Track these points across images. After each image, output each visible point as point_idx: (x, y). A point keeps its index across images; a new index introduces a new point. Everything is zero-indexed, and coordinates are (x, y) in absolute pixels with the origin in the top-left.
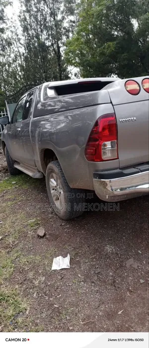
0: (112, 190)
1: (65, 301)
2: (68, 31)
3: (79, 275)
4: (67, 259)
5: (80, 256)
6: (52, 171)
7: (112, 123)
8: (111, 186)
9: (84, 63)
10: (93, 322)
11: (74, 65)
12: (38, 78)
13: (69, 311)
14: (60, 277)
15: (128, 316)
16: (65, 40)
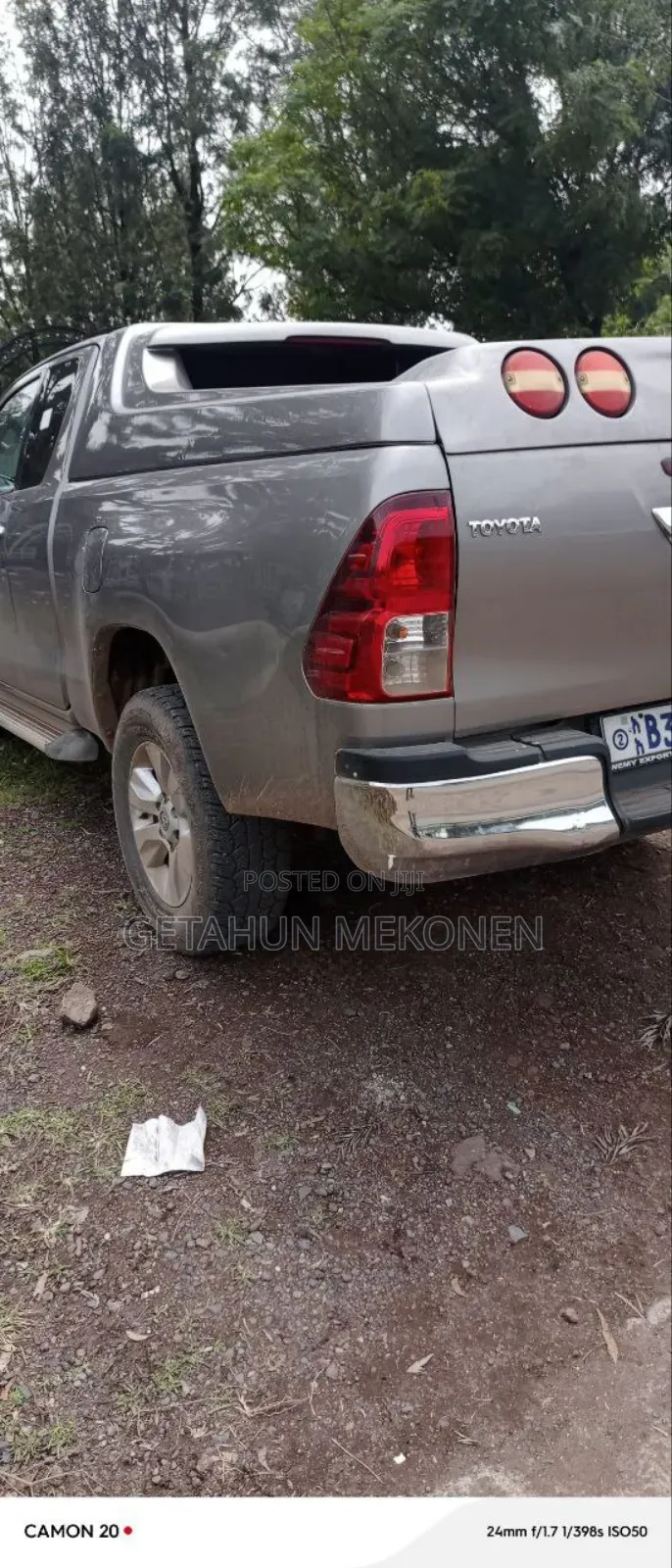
0: (415, 830)
1: (174, 1313)
2: (243, 95)
3: (245, 1203)
4: (193, 1134)
5: (251, 1120)
6: (144, 731)
7: (433, 532)
8: (412, 816)
9: (307, 253)
10: (299, 1409)
11: (263, 258)
12: (93, 298)
13: (193, 1359)
14: (157, 1211)
15: (451, 1383)
16: (229, 134)
